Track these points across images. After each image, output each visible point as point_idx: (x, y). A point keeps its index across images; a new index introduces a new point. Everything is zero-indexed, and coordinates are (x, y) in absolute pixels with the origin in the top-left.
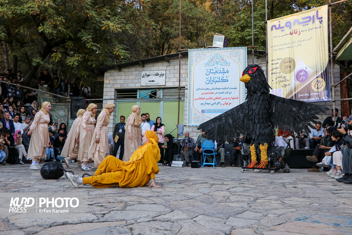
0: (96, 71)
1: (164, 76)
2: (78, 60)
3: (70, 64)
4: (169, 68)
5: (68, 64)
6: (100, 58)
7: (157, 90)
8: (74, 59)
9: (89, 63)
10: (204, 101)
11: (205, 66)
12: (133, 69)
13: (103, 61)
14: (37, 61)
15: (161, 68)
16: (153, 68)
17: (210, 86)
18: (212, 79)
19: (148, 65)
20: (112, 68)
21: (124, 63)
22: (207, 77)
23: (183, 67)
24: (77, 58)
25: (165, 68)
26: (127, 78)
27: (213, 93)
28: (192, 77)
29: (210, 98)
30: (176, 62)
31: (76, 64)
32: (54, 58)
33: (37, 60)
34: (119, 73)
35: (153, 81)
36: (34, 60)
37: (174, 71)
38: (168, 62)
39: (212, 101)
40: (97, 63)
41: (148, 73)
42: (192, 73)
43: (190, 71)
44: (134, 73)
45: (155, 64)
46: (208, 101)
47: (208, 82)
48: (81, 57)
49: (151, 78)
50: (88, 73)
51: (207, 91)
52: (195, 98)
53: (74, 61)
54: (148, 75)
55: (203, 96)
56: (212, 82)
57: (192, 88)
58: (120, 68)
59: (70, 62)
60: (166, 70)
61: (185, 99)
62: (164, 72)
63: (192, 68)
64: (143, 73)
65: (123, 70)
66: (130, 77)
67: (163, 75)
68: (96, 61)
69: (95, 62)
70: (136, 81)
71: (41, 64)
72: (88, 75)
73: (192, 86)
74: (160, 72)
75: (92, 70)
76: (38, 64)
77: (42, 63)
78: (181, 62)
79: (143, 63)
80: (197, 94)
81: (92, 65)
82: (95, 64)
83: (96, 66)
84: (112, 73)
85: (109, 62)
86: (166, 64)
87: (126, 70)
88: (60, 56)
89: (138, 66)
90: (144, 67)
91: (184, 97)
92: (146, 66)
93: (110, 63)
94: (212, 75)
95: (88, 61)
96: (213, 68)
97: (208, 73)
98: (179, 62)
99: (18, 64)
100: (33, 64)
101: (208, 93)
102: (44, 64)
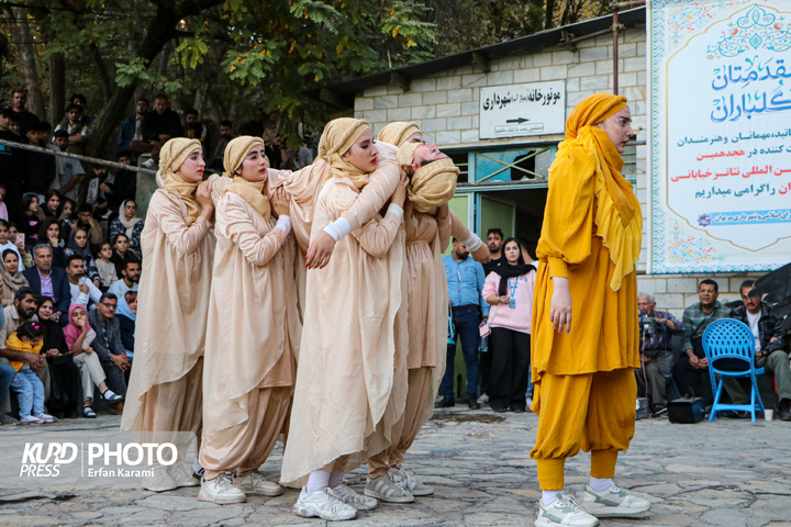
0: (324, 94)
1: (561, 102)
2: (264, 62)
3: (237, 75)
4: (576, 71)
5: (232, 77)
6: (339, 48)
7: (538, 150)
8: (252, 60)
9: (303, 70)
10: (706, 185)
11: (710, 57)
12: (451, 83)
13: (348, 59)
14: (131, 71)
15: (547, 72)
16: (521, 75)
17: (729, 129)
18: (738, 102)
19: (503, 66)
20: (380, 81)
21: (418, 61)
22: (718, 95)
23: (628, 65)
24: (261, 56)
25: (562, 73)
26: (432, 114)
27: (742, 153)
28: (662, 101)
29: (731, 173)
30: (603, 48)
31: (259, 74)
32: (184, 59)
33: (129, 69)
34: (404, 98)
35: (521, 120)
36: (121, 67)
37: (593, 80)
38: (574, 51)
39: (737, 184)
40: (328, 68)
41: (502, 93)
42: (662, 87)
43: (654, 80)
44: (455, 95)
45: (528, 61)
46: (723, 184)
47: (721, 114)
48: (273, 52)
49: (514, 110)
50: (298, 104)
51: (718, 147)
52: (673, 175)
53: (252, 65)
54: (505, 102)
55: (704, 166)
56: (736, 112)
57: (661, 139)
58: (406, 79)
59: (238, 68)
60: (566, 80)
61: (639, 178)
62: (558, 87)
63: (662, 66)
64: (487, 94)
65: (417, 87)
66: (444, 111)
67: (557, 97)
68: (323, 60)
69: (320, 64)
70: (464, 123)
71: (143, 81)
72: (298, 108)
73: (662, 130)
74: (545, 89)
75: (314, 94)
76: (136, 79)
77: (145, 76)
78: (622, 48)
79: (483, 60)
80: (683, 160)
81: (310, 76)
82: (323, 70)
83: (326, 78)
84: (378, 100)
85: (369, 62)
86: (566, 57)
87: (427, 86)
88: (204, 50)
89: (467, 70)
90: (487, 71)
91: (634, 171)
92: (494, 68)
93: (373, 64)
94: (736, 89)
95: (299, 61)
96: (738, 60)
97: (721, 83)
98: (611, 49)
99: (68, 78)
100: (117, 80)
101: (722, 154)
102: (153, 80)
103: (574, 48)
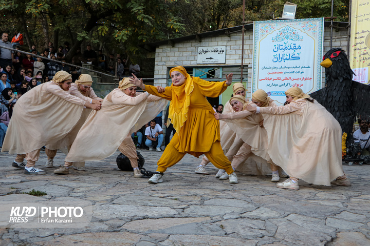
0: (146, 47)
1: (224, 53)
2: (127, 34)
3: (118, 38)
4: (230, 43)
5: (116, 39)
6: (152, 32)
7: (216, 68)
8: (123, 33)
9: (139, 38)
10: (270, 82)
11: (273, 41)
12: (188, 45)
13: (155, 35)
14: (82, 36)
15: (220, 43)
16: (211, 44)
17: (278, 65)
18: (281, 56)
19: (206, 40)
20: (165, 43)
21: (177, 37)
22: (275, 53)
23: (247, 42)
24: (126, 32)
25: (225, 43)
26: (181, 55)
27: (282, 73)
28: (257, 54)
29: (278, 79)
30: (239, 36)
31: (125, 38)
32: (100, 32)
33: (81, 35)
34: (172, 49)
35: (211, 58)
36: (79, 34)
37: (235, 47)
38: (229, 37)
39: (280, 82)
40: (148, 37)
41: (205, 49)
42: (257, 50)
43: (255, 47)
44: (189, 49)
45: (214, 39)
46: (275, 82)
47: (276, 60)
48: (130, 31)
49: (209, 55)
50: (137, 49)
51: (275, 70)
52: (260, 78)
53: (123, 35)
54: (206, 52)
55: (270, 76)
56: (280, 59)
57: (257, 67)
58: (174, 43)
59: (118, 36)
60: (226, 46)
61: (249, 79)
62: (224, 48)
63: (258, 43)
64: (200, 49)
65: (177, 45)
66: (185, 54)
67: (223, 51)
68: (146, 35)
69: (145, 36)
70: (192, 58)
71: (87, 39)
72: (137, 51)
73: (257, 64)
74: (219, 48)
75: (142, 46)
76: (84, 38)
77: (87, 37)
78: (245, 37)
79: (199, 38)
80: (263, 74)
81: (142, 40)
82: (146, 38)
83: (147, 41)
84: (164, 49)
85: (161, 37)
86: (227, 38)
87: (180, 45)
88: (107, 30)
89: (194, 41)
90: (200, 42)
91: (247, 77)
92: (203, 41)
93: (163, 37)
94: (281, 52)
95: (138, 35)
96: (282, 43)
97: (276, 50)
98: (241, 37)
99: (59, 38)
100: (78, 38)
101: (276, 73)
102: (89, 39)
103: (229, 36)
